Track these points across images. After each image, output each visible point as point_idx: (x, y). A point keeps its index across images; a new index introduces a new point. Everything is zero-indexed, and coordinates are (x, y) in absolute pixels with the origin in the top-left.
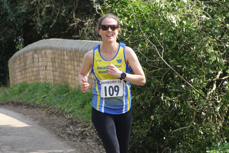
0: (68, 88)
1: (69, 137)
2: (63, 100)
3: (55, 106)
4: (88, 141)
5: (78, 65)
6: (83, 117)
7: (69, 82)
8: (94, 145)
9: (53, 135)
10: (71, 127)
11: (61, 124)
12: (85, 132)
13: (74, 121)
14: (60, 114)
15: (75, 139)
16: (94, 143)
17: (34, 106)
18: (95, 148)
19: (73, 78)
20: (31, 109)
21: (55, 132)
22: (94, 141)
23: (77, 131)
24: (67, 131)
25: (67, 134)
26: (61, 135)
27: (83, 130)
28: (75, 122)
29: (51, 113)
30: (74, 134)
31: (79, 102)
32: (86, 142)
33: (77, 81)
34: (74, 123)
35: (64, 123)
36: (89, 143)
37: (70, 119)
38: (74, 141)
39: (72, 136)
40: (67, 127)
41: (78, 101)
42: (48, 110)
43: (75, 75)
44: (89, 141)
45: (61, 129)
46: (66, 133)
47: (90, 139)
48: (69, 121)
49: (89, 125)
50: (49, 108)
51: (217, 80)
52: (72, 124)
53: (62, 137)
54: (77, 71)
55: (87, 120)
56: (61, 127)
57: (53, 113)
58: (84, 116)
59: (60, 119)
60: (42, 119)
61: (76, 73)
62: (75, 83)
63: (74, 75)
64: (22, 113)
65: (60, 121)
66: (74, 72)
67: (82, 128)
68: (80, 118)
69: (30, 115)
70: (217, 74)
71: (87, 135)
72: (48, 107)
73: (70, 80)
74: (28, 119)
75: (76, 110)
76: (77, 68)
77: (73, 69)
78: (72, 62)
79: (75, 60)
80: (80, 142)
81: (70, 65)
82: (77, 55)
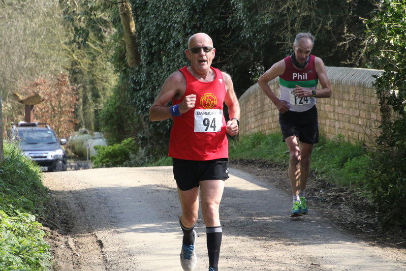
1: (316, 203)
4: (342, 207)
5: (339, 105)
6: (340, 178)
7: (325, 131)
8: (349, 212)
10: (321, 191)
12: (341, 197)
13: (327, 183)
15: (324, 205)
16: (350, 210)
17: (272, 164)
19: (332, 125)
20: (267, 168)
22: (351, 207)
23: (329, 196)
24: (315, 195)
27: (337, 194)
28: (329, 184)
30: (324, 199)
31: (337, 159)
32: (340, 209)
33: (337, 129)
34: (325, 185)
36: (343, 210)
37: (322, 181)
38: (323, 207)
39: (322, 201)
40: (316, 190)
41: (336, 157)
43: (336, 120)
44: (344, 208)
46: (313, 198)
47: (346, 205)
48: (320, 183)
49: (347, 189)
52: (323, 188)
54: (338, 113)
55: (346, 181)
58: (342, 177)
60: (281, 180)
61: (336, 116)
62: (335, 131)
63: (333, 119)
64: (254, 173)
66: (334, 115)
67: (336, 191)
68: (337, 180)
69: (264, 176)
71: (341, 200)
73: (327, 128)
74: (262, 180)
75: (331, 169)
76: (339, 110)
77: (332, 110)
78: (332, 100)
79: (336, 97)
80: (330, 208)
81: (328, 105)
82: (339, 90)
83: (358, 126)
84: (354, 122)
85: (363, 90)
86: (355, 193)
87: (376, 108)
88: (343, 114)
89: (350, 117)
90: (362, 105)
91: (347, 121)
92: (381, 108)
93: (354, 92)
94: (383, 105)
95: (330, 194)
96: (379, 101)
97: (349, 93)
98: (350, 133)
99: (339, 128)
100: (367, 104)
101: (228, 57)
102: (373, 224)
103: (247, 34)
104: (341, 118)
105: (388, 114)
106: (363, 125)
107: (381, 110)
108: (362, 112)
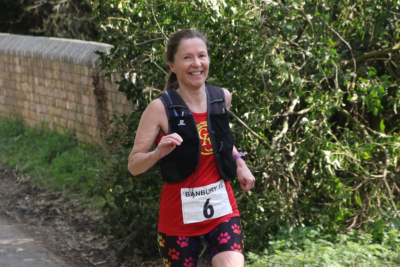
0: (23, 126)
1: (22, 217)
2: (13, 149)
4: (57, 223)
5: (40, 84)
6: (50, 180)
7: (23, 115)
8: (68, 231)
10: (26, 198)
11: (7, 193)
12: (53, 208)
13: (33, 187)
14: (6, 173)
15: (33, 220)
16: (68, 228)
18: (70, 237)
19: (32, 108)
22: (69, 224)
23: (38, 206)
24: (18, 205)
25: (18, 210)
26: (8, 213)
27: (48, 203)
28: (35, 189)
30: (31, 211)
31: (42, 153)
32: (55, 226)
34: (31, 191)
35: (14, 189)
36: (59, 228)
37: (26, 183)
38: (32, 224)
39: (29, 214)
40: (19, 197)
41: (41, 150)
43: (36, 102)
44: (60, 225)
45: (9, 202)
46: (17, 208)
47: (62, 220)
48: (23, 186)
49: (60, 195)
51: (290, 115)
52: (28, 193)
53: (9, 216)
54: (39, 94)
55: (57, 185)
56: (8, 198)
58: (52, 179)
59: (7, 183)
61: (37, 98)
62: (37, 116)
63: (34, 101)
65: (7, 186)
66: (34, 97)
67: (47, 199)
68: (45, 182)
70: (290, 104)
71: (56, 214)
73: (26, 111)
75: (36, 167)
76: (40, 90)
77: (31, 90)
78: (30, 78)
79: (36, 73)
80: (42, 225)
81: (25, 84)
82: (39, 65)
83: (65, 111)
84: (60, 105)
85: (70, 67)
86: (71, 201)
87: (88, 89)
88: (45, 96)
89: (55, 100)
90: (70, 85)
91: (51, 104)
92: (94, 91)
93: (58, 68)
94: (97, 87)
95: (38, 203)
96: (91, 81)
97: (52, 69)
98: (56, 119)
99: (42, 112)
100: (76, 84)
102: (102, 250)
104: (43, 100)
105: (104, 97)
106: (72, 111)
107: (96, 92)
108: (70, 94)
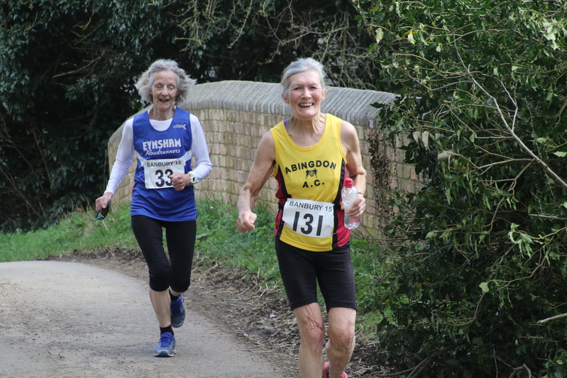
1: (266, 341)
2: (254, 247)
3: (232, 261)
7: (269, 199)
9: (224, 334)
10: (272, 315)
11: (245, 308)
13: (282, 299)
14: (243, 281)
15: (282, 345)
21: (229, 326)
23: (288, 326)
24: (260, 324)
25: (260, 332)
26: (245, 335)
29: (220, 278)
30: (279, 333)
34: (279, 305)
35: (254, 304)
37: (271, 295)
38: (279, 350)
39: (275, 337)
40: (262, 314)
42: (212, 271)
45: (247, 320)
46: (258, 329)
48: (267, 299)
50: (217, 265)
52: (274, 309)
53: (248, 340)
56: (246, 316)
57: (226, 279)
59: (244, 294)
60: (194, 293)
65: (244, 299)
72: (214, 263)
80: (294, 352)
92: (371, 160)
95: (288, 322)
96: (367, 147)
101: (86, 63)
103: (121, 24)
105: (385, 170)
